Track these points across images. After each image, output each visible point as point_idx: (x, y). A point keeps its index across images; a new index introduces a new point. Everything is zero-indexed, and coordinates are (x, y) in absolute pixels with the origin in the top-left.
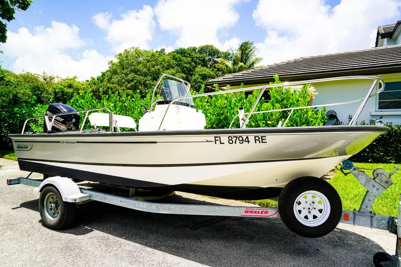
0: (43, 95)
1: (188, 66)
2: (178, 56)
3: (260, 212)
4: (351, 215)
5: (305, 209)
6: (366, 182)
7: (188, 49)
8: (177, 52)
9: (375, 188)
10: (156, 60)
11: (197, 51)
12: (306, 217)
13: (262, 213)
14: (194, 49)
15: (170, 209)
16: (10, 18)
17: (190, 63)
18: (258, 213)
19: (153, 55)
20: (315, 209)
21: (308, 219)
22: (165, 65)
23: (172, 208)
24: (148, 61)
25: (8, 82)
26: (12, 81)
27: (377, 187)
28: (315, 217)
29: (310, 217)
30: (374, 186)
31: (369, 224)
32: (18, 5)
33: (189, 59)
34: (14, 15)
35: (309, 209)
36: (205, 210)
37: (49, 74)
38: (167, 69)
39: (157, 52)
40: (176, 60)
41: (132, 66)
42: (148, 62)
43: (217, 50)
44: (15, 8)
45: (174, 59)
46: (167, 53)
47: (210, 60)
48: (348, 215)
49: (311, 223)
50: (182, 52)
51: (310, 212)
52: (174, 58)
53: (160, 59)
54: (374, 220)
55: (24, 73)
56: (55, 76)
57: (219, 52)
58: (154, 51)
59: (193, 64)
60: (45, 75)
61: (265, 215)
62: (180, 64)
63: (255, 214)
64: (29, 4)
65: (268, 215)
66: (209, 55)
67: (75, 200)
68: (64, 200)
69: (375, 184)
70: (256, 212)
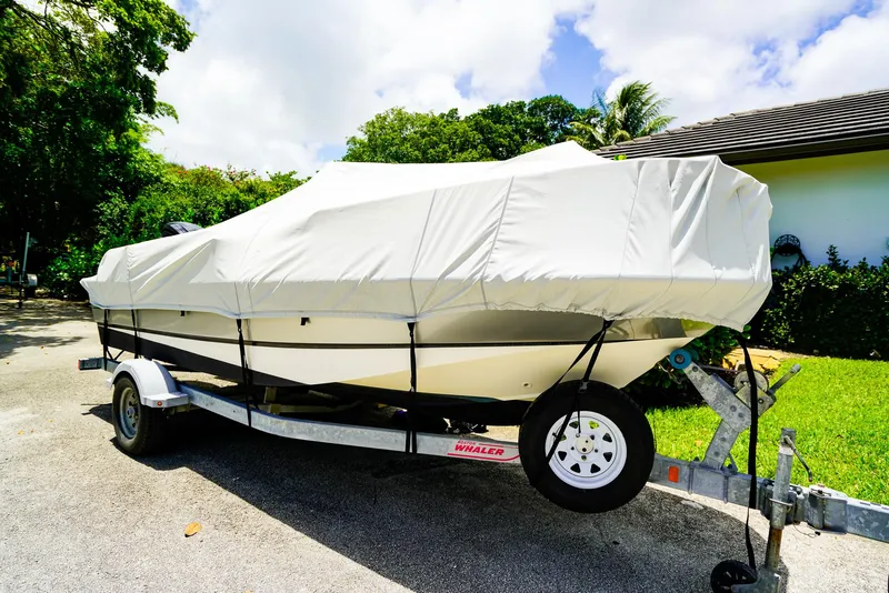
0: (209, 207)
1: (505, 142)
2: (485, 122)
3: (487, 450)
4: (685, 470)
5: (575, 451)
6: (717, 398)
7: (506, 107)
8: (484, 114)
9: (736, 414)
10: (438, 133)
11: (526, 109)
12: (576, 468)
13: (490, 452)
14: (520, 106)
15: (311, 432)
16: (162, 68)
17: (510, 136)
18: (483, 452)
19: (434, 123)
20: (596, 451)
21: (579, 471)
22: (458, 142)
23: (315, 429)
24: (424, 135)
25: (167, 184)
26: (173, 182)
27: (739, 410)
28: (595, 469)
29: (585, 469)
30: (733, 408)
31: (721, 491)
32: (172, 43)
33: (509, 128)
34: (167, 63)
35: (584, 450)
36: (378, 438)
37: (238, 168)
38: (462, 150)
39: (442, 116)
40: (482, 132)
41: (392, 145)
42: (423, 138)
43: (571, 105)
44: (169, 48)
45: (476, 130)
46: (462, 119)
47: (554, 128)
48: (677, 470)
49: (585, 481)
50: (494, 114)
51: (584, 458)
52: (479, 128)
53: (448, 130)
54: (731, 484)
55: (198, 167)
56: (250, 171)
57: (574, 109)
58: (437, 114)
59: (517, 137)
60: (232, 170)
61: (498, 456)
62: (489, 139)
63: (475, 454)
64: (189, 40)
65: (504, 456)
66: (553, 118)
67: (160, 403)
68: (143, 403)
69: (736, 404)
70: (478, 450)
